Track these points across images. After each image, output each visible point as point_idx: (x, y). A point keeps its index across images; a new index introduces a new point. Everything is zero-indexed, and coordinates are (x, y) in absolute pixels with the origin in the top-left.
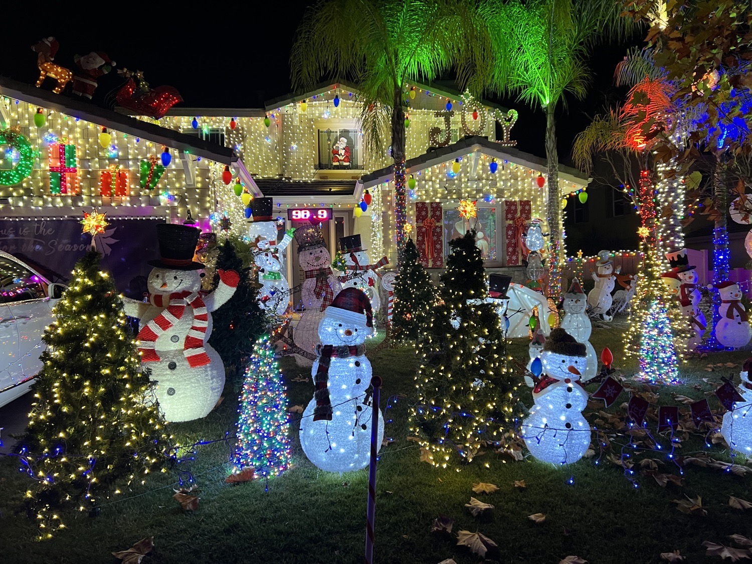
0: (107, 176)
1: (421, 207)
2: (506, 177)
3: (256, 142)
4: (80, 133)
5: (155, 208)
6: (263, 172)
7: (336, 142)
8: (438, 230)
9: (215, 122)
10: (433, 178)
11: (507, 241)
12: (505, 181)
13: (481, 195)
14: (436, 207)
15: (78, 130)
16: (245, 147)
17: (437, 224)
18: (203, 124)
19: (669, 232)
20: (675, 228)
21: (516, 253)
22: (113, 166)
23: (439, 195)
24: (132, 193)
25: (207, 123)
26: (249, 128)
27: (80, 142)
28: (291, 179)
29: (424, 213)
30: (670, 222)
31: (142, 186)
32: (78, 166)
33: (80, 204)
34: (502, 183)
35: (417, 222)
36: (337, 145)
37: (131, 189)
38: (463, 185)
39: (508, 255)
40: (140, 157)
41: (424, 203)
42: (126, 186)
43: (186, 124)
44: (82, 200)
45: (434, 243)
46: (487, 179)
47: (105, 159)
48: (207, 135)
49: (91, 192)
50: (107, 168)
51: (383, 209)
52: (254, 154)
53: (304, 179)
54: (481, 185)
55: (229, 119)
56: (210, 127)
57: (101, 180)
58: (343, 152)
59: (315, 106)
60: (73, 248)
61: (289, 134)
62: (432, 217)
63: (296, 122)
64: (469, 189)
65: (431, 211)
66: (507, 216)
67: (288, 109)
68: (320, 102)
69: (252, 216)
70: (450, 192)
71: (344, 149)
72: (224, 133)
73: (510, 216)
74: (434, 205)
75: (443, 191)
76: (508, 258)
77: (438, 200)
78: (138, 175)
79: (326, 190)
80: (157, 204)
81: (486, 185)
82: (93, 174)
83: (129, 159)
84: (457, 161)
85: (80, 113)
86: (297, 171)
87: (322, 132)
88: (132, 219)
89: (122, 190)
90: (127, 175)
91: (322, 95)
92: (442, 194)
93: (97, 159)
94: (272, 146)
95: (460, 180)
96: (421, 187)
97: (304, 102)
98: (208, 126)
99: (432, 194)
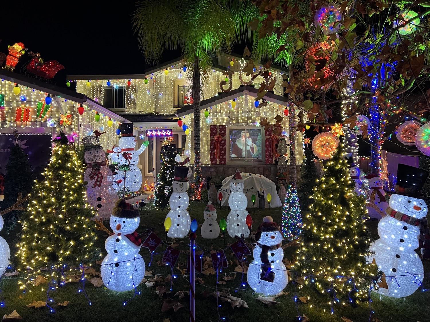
0: (20, 110)
1: (213, 129)
2: (266, 110)
3: (142, 93)
4: (8, 87)
5: (44, 128)
6: (146, 110)
8: (223, 142)
9: (121, 83)
10: (222, 111)
11: (266, 149)
12: (266, 113)
13: (251, 121)
14: (223, 129)
15: (7, 86)
16: (136, 96)
17: (223, 138)
18: (114, 84)
19: (347, 142)
20: (351, 140)
21: (272, 156)
22: (23, 105)
23: (225, 121)
24: (33, 120)
25: (116, 83)
26: (139, 85)
27: (7, 92)
28: (159, 113)
29: (215, 132)
30: (348, 136)
31: (37, 116)
32: (5, 105)
33: (5, 126)
34: (264, 114)
35: (211, 137)
36: (187, 94)
37: (32, 118)
38: (239, 115)
39: (266, 157)
40: (37, 100)
41: (215, 126)
42: (29, 116)
43: (105, 84)
44: (6, 124)
45: (221, 150)
46: (254, 111)
47: (19, 102)
48: (116, 90)
49: (11, 119)
50: (20, 106)
51: (191, 130)
52: (141, 100)
53: (166, 113)
54: (250, 115)
55: (127, 81)
56: (118, 85)
57: (16, 113)
58: (190, 98)
59: (174, 72)
60: (5, 151)
61: (158, 88)
62: (220, 134)
63: (163, 81)
64: (243, 118)
65: (219, 130)
66: (266, 134)
67: (158, 73)
68: (176, 70)
69: (120, 133)
70: (231, 119)
71: (190, 96)
72: (126, 88)
73: (268, 133)
74: (221, 127)
75: (228, 118)
76: (266, 159)
77: (224, 124)
78: (36, 110)
79: (170, 119)
80: (45, 126)
81: (254, 115)
82: (12, 109)
83: (31, 101)
84: (234, 100)
85: (5, 76)
86: (162, 109)
87: (180, 87)
88: (35, 134)
89: (27, 119)
90: (30, 110)
91: (177, 65)
92: (227, 120)
93: (15, 102)
94: (151, 95)
95: (238, 112)
96: (214, 116)
97: (167, 69)
98: (117, 85)
99: (220, 120)
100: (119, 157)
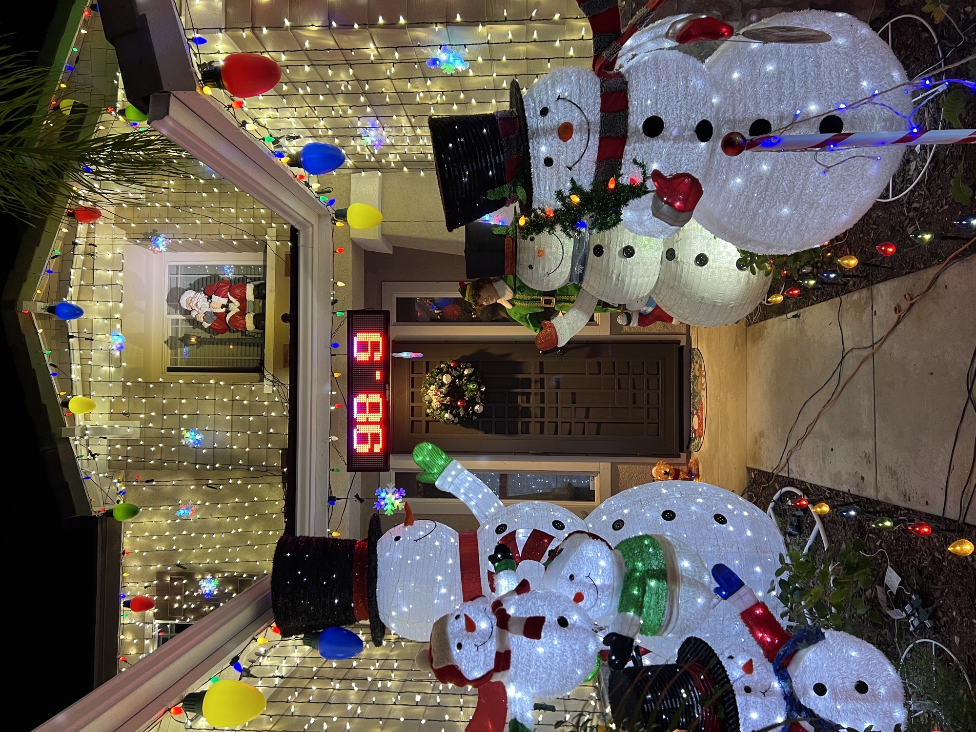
7: (194, 323)
16: (208, 570)
26: (158, 556)
36: (200, 319)
52: (225, 547)
55: (128, 617)
58: (218, 301)
59: (85, 373)
63: (131, 429)
68: (74, 361)
71: (210, 298)
87: (176, 361)
91: (47, 354)
94: (207, 496)
97: (66, 404)
100: (551, 618)
